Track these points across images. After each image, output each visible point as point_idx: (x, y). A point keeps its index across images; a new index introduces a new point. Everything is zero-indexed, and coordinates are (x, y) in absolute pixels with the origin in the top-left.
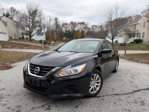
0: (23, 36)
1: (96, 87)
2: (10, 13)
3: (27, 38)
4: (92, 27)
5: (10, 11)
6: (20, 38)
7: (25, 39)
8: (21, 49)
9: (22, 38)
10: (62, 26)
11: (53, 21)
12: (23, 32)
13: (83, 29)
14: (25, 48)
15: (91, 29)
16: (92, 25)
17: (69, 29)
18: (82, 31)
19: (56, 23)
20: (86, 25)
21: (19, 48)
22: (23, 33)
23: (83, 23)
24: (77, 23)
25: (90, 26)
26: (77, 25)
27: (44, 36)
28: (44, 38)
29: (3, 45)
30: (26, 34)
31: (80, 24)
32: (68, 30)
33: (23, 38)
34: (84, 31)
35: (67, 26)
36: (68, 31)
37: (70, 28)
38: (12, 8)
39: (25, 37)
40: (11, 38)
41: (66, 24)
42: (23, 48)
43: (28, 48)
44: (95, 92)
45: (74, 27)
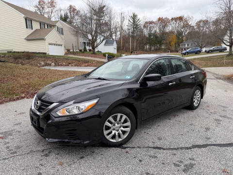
0: (85, 48)
1: (121, 132)
2: (69, 14)
3: (90, 50)
4: (197, 23)
5: (68, 12)
6: (80, 51)
7: (88, 51)
8: (79, 67)
9: (83, 50)
10: (144, 26)
11: (129, 21)
12: (84, 41)
13: (179, 29)
14: (84, 65)
15: (195, 27)
16: (198, 20)
18: (177, 31)
19: (134, 22)
20: (186, 21)
21: (75, 65)
22: (85, 43)
23: (181, 18)
24: (170, 18)
25: (193, 23)
26: (169, 22)
27: (115, 45)
28: (115, 48)
29: (56, 61)
30: (89, 44)
31: (174, 21)
32: (153, 32)
33: (85, 50)
34: (182, 32)
35: (151, 25)
36: (154, 34)
37: (156, 29)
38: (71, 6)
39: (88, 48)
40: (68, 50)
41: (151, 23)
42: (80, 66)
43: (87, 66)
44: (120, 140)
45: (164, 27)
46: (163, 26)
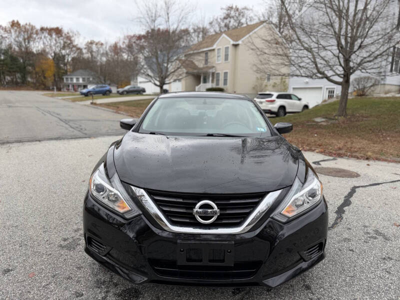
4: (86, 45)
13: (58, 50)
15: (84, 51)
17: (10, 47)
18: (55, 54)
20: (69, 38)
23: (58, 31)
24: (38, 27)
25: (80, 42)
26: (37, 34)
31: (46, 34)
34: (64, 56)
36: (7, 51)
37: (10, 43)
45: (28, 40)
46: (25, 40)
